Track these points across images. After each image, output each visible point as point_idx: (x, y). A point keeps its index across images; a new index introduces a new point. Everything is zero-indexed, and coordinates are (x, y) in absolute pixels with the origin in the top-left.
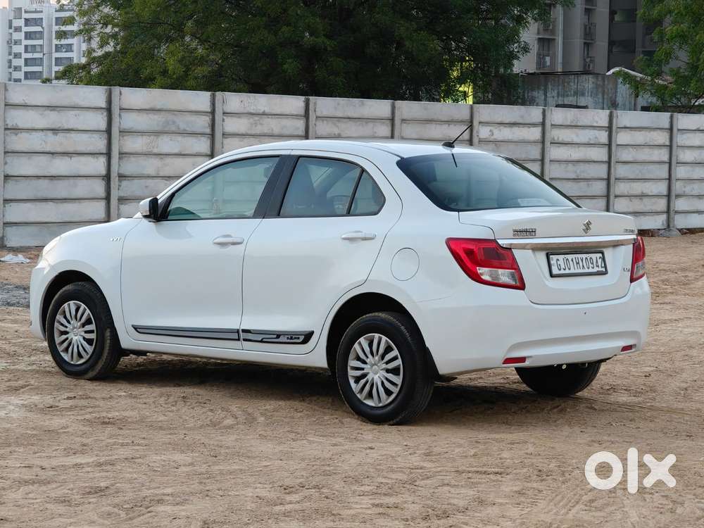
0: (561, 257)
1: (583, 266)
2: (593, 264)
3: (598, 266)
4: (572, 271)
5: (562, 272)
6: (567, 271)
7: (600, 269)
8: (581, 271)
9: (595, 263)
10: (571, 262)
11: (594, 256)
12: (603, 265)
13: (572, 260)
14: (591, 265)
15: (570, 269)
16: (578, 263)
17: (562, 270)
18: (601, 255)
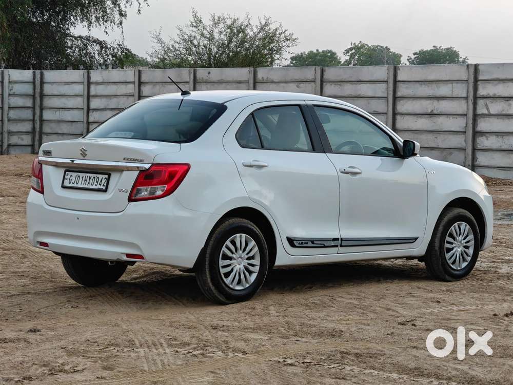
0: (74, 174)
1: (89, 183)
2: (97, 182)
3: (100, 185)
4: (79, 185)
5: (71, 185)
6: (75, 185)
7: (101, 187)
8: (86, 186)
9: (99, 182)
10: (81, 179)
11: (100, 176)
12: (105, 184)
13: (83, 178)
14: (95, 183)
15: (77, 184)
16: (86, 180)
17: (71, 183)
18: (107, 176)
